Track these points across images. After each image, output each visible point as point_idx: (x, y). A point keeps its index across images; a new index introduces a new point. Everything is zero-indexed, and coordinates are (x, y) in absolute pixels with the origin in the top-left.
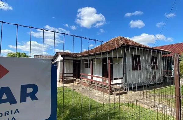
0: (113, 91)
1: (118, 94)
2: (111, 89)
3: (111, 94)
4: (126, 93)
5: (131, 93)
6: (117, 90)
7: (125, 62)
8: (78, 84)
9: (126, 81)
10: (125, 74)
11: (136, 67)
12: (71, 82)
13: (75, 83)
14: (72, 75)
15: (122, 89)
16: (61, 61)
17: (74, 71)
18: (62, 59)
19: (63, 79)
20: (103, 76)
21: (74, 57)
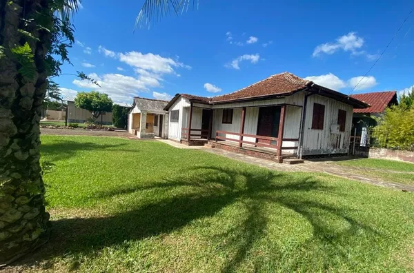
0: (284, 158)
1: (292, 163)
2: (280, 155)
3: (281, 161)
4: (302, 162)
5: (307, 162)
6: (289, 157)
7: (304, 118)
8: (213, 147)
9: (301, 144)
10: (302, 133)
11: (318, 124)
12: (202, 144)
13: (207, 146)
14: (200, 133)
15: (294, 155)
16: (185, 109)
17: (203, 127)
18: (189, 105)
19: (189, 138)
20: (257, 134)
21: (208, 104)
